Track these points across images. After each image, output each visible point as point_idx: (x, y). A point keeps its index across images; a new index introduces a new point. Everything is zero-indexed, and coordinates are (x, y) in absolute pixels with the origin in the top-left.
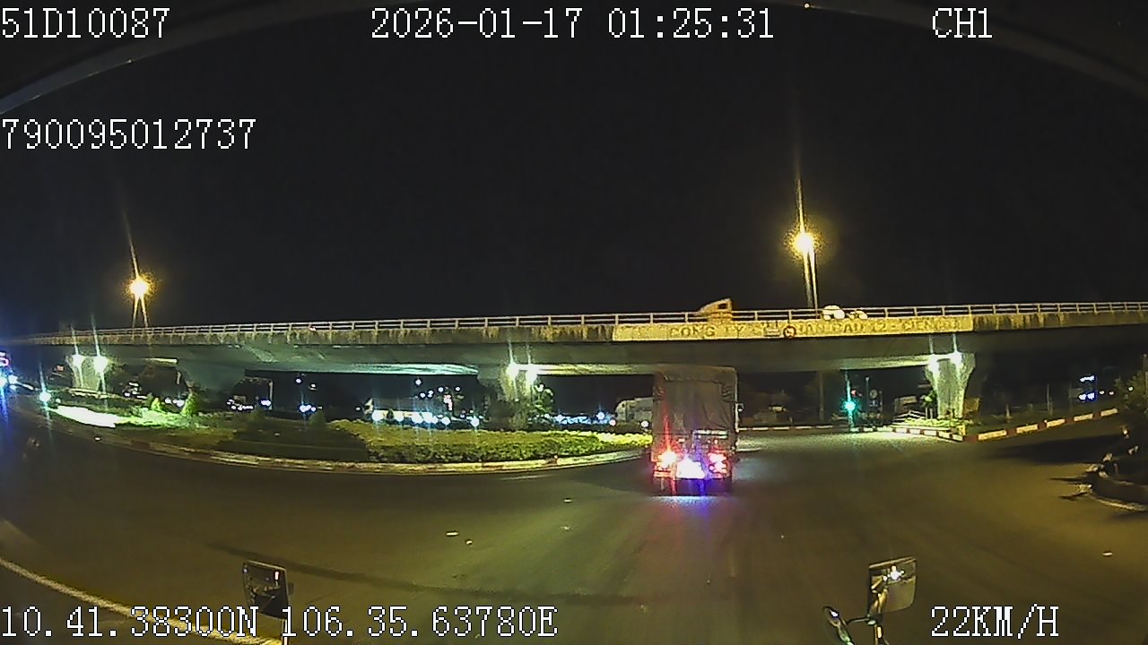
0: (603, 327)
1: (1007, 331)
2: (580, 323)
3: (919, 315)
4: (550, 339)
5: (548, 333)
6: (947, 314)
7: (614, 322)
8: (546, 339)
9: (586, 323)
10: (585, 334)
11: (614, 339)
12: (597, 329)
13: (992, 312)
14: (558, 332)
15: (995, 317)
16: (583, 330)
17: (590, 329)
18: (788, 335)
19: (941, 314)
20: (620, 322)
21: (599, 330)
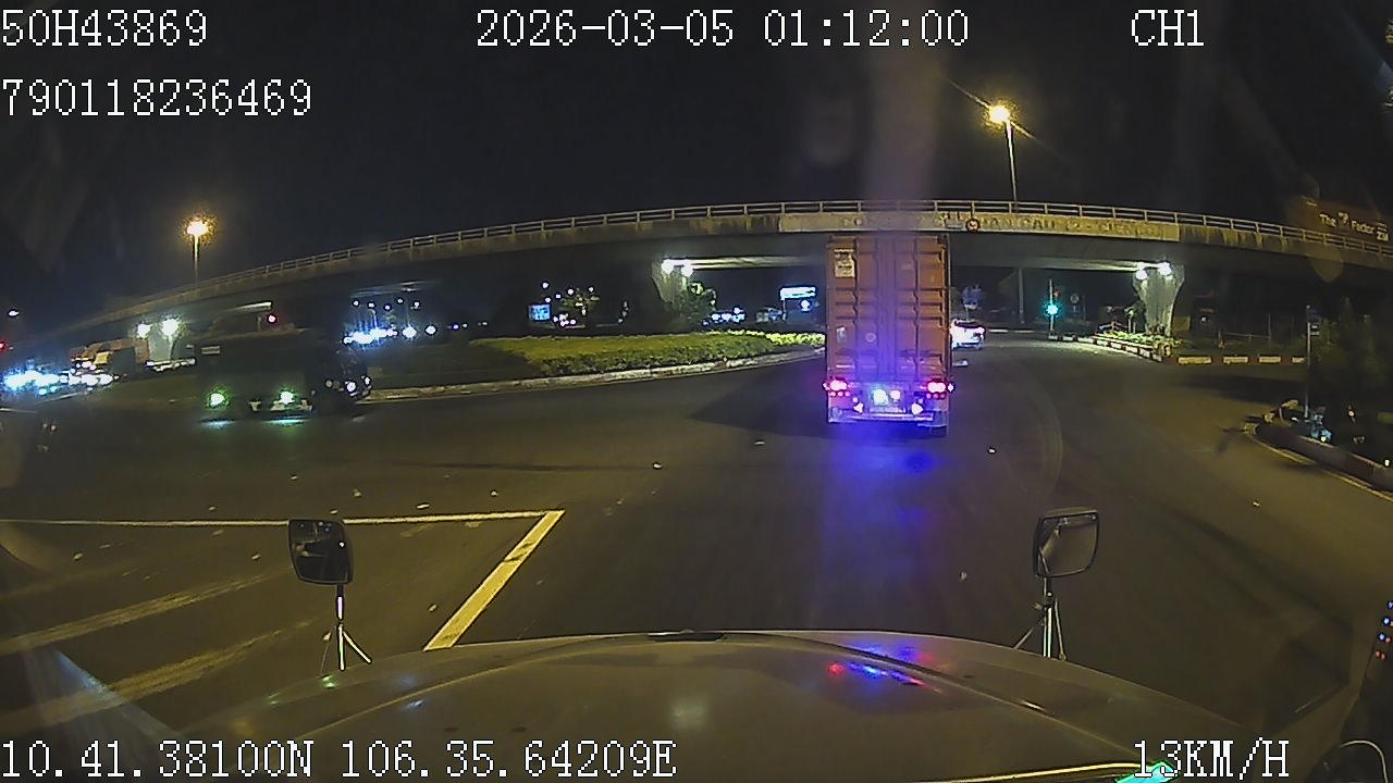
0: (768, 218)
1: (1218, 245)
2: (743, 213)
3: (1117, 217)
4: (710, 231)
5: (709, 224)
6: (1149, 219)
7: (780, 211)
8: (706, 231)
9: (749, 213)
10: (749, 225)
11: (781, 230)
12: (762, 218)
13: (1202, 224)
14: (719, 223)
15: (1206, 229)
16: (746, 220)
17: (753, 220)
18: (971, 228)
19: (1143, 218)
20: (786, 212)
21: (765, 219)
